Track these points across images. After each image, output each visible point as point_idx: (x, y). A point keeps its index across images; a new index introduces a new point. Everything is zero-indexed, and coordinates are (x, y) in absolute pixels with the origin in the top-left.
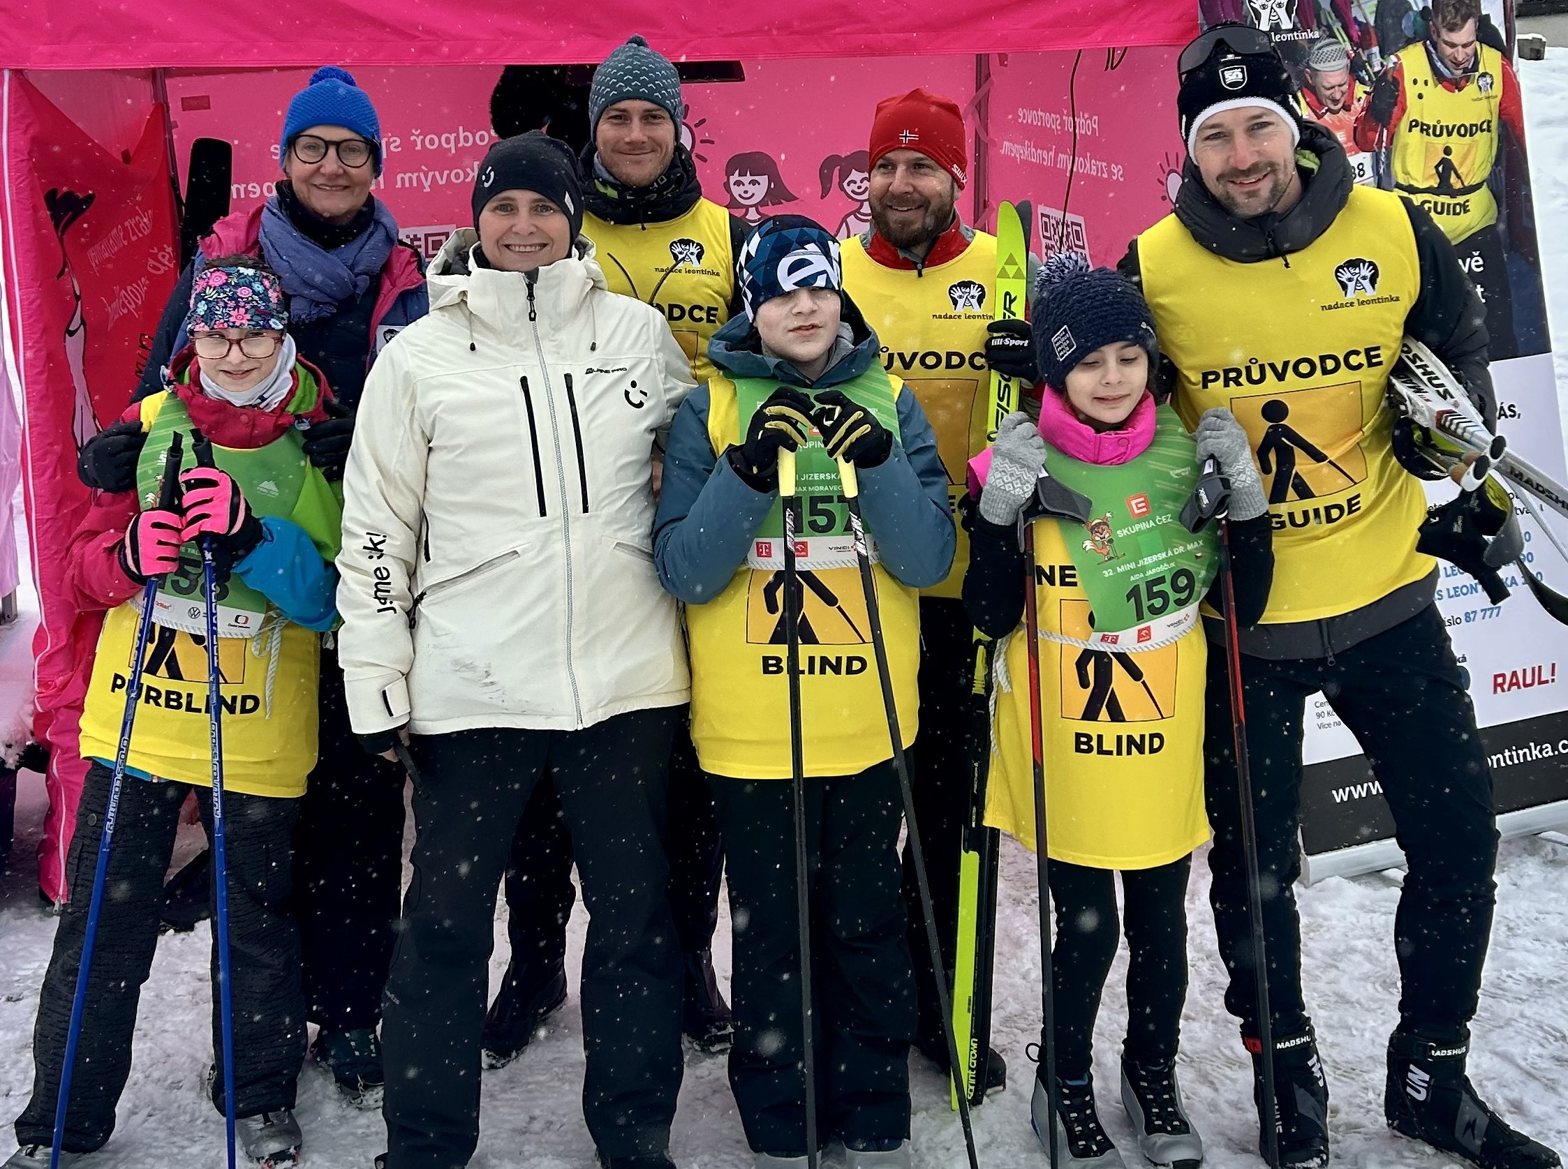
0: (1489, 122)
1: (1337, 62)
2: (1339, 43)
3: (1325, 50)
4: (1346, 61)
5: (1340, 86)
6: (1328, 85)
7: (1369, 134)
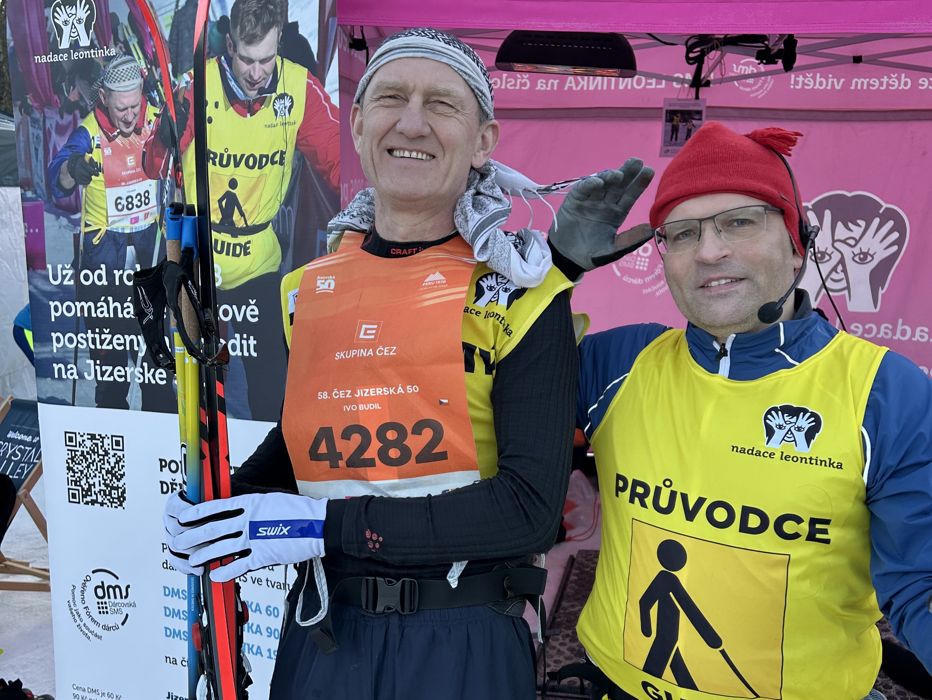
0: (283, 153)
1: (132, 81)
2: (134, 60)
3: (121, 68)
4: (139, 81)
5: (133, 107)
6: (121, 107)
7: (156, 160)
